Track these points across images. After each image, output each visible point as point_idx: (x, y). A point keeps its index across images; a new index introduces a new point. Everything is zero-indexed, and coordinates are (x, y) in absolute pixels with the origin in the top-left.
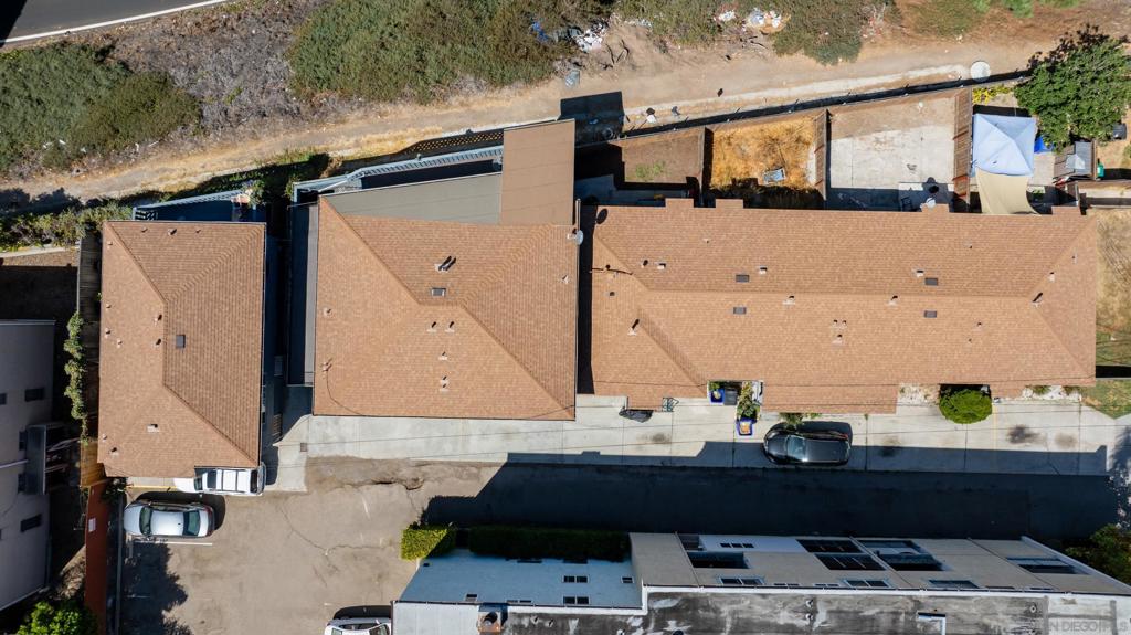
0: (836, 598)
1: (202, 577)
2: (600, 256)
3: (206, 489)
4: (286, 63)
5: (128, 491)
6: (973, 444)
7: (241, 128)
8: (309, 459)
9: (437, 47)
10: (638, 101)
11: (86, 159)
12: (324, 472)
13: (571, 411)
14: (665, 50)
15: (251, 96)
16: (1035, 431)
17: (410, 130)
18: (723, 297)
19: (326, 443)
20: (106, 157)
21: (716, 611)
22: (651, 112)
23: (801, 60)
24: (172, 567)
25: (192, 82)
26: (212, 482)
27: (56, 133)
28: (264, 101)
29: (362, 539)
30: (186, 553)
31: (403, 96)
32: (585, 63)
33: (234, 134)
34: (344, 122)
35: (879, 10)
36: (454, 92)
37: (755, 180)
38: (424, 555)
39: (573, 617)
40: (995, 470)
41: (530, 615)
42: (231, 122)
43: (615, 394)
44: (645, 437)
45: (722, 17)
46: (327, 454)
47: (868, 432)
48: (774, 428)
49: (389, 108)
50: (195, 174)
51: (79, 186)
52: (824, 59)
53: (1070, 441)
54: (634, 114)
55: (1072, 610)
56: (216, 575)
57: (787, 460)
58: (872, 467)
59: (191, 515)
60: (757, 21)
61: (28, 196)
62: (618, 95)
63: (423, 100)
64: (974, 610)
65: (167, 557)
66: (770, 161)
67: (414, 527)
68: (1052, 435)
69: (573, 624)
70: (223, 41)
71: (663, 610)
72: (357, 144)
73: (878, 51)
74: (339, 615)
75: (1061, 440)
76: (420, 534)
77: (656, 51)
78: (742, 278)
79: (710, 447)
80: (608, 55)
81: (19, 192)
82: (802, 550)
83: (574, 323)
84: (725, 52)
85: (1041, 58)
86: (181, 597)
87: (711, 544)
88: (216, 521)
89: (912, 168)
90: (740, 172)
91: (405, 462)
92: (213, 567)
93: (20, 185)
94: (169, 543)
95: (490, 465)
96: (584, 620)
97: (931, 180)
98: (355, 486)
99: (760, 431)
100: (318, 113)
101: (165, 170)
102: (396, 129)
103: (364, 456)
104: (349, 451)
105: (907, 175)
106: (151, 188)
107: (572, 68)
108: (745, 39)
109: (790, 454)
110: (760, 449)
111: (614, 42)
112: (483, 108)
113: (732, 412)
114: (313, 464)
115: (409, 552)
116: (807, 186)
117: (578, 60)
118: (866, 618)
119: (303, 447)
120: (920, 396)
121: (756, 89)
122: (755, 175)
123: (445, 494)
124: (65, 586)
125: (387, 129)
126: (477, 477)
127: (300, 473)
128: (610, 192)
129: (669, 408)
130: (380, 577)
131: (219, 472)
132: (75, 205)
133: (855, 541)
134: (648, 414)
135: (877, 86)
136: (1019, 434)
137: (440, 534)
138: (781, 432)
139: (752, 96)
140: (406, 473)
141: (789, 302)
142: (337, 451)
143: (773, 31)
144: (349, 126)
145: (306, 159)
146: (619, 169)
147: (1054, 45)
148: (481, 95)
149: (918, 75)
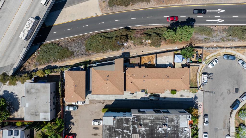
0: (155, 116)
1: (75, 115)
2: (127, 74)
3: (77, 104)
4: (85, 47)
5: (66, 104)
6: (176, 97)
7: (80, 56)
8: (89, 100)
9: (105, 45)
10: (132, 53)
11: (59, 61)
12: (91, 102)
13: (123, 94)
14: (135, 46)
15: (80, 52)
16: (184, 95)
17: (102, 57)
18: (142, 79)
19: (92, 98)
20: (61, 60)
21: (141, 117)
22: (133, 54)
23: (153, 47)
24: (71, 114)
25: (72, 49)
26: (77, 103)
27: (54, 57)
28: (82, 53)
29: (96, 110)
30: (73, 112)
31: (101, 52)
32: (125, 48)
33: (79, 57)
34: (93, 56)
35: (163, 40)
36: (108, 52)
37: (147, 63)
38: (105, 112)
39: (124, 118)
40: (179, 100)
41: (119, 118)
42: (78, 56)
43: (129, 91)
44: (133, 97)
45: (143, 41)
46: (92, 99)
47: (162, 96)
48: (150, 95)
49: (99, 54)
50: (74, 63)
51: (58, 64)
52: (156, 47)
53: (188, 96)
54: (131, 55)
55: (182, 116)
56: (78, 115)
57: (151, 99)
58: (163, 100)
59: (75, 108)
60: (147, 42)
61: (51, 66)
62: (129, 52)
63: (104, 53)
64: (171, 117)
65: (71, 113)
66: (149, 61)
67: (103, 108)
68: (186, 96)
69: (124, 119)
70: (75, 43)
71: (134, 117)
72: (95, 59)
73: (163, 46)
74: (94, 120)
75: (187, 96)
76: (105, 109)
77: (134, 46)
78: (145, 77)
79: (141, 98)
80: (128, 47)
81: (50, 65)
82: (153, 111)
83: (124, 83)
84: (143, 46)
85: (184, 47)
86: (73, 118)
87: (141, 110)
88: (77, 108)
89: (167, 61)
90: (145, 62)
91: (102, 100)
92: (77, 114)
93: (51, 64)
94: (71, 111)
95: (113, 100)
96: (125, 118)
97: (170, 63)
98: (96, 103)
99: (148, 96)
100: (90, 54)
101: (69, 62)
102: (100, 57)
103: (97, 99)
104: (95, 99)
105: (167, 62)
106: (68, 65)
107: (123, 48)
108: (146, 44)
109: (152, 99)
110: (148, 98)
111: (129, 44)
112: (112, 54)
113: (144, 93)
114: (90, 101)
115: (103, 112)
116: (154, 64)
117: (124, 47)
118: (158, 118)
119: (89, 98)
120: (169, 91)
121: (147, 51)
122: (147, 62)
123: (107, 104)
124: (58, 117)
125: (99, 57)
126: (111, 102)
127: (88, 102)
128: (128, 65)
129: (136, 93)
130: (99, 115)
131: (78, 102)
132: (58, 67)
133: (160, 110)
134: (133, 94)
135: (163, 50)
136: (182, 96)
137: (107, 109)
138: (151, 96)
139: (147, 52)
140: (102, 102)
141: (150, 80)
142: (93, 99)
143: (149, 43)
144: (94, 56)
145: (88, 61)
146: (129, 62)
147: (186, 45)
148: (111, 52)
149: (168, 49)
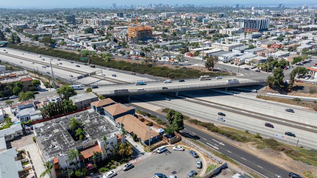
68: (138, 148)
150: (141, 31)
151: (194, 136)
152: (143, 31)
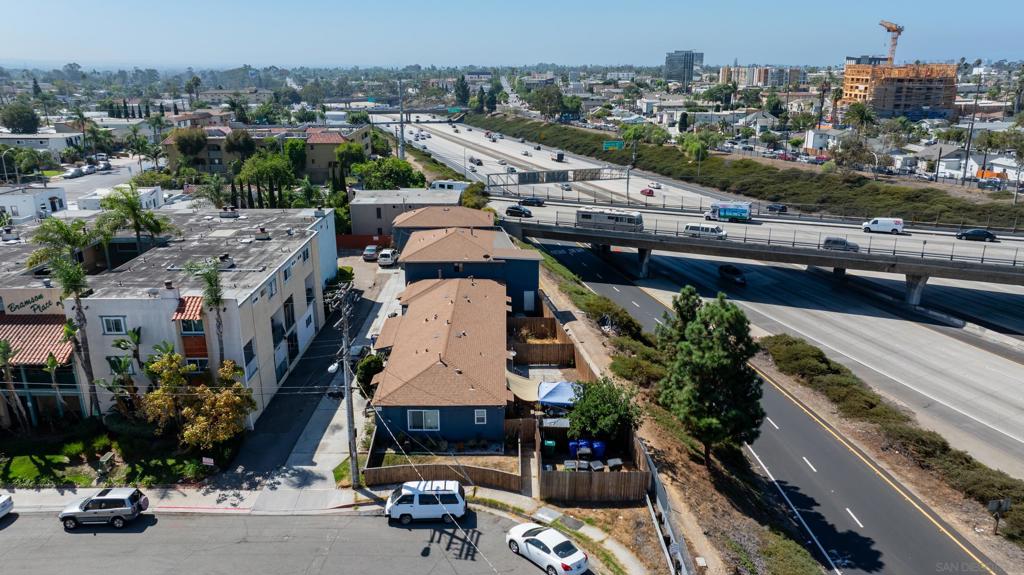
150: (900, 80)
151: (841, 529)
152: (910, 80)
